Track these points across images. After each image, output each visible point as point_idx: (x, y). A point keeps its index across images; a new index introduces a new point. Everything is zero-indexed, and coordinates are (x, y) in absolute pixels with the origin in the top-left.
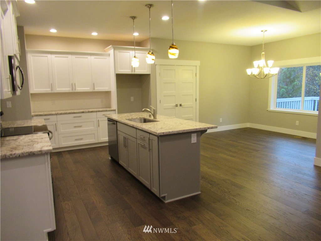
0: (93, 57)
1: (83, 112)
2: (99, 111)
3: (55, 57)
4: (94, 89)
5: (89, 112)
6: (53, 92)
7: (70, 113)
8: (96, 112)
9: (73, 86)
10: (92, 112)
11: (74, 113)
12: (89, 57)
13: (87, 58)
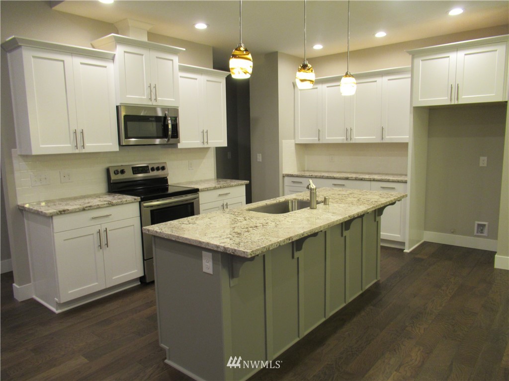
0: (385, 79)
1: (347, 179)
2: (374, 180)
3: (328, 87)
4: (382, 138)
5: (356, 179)
6: (321, 142)
7: (328, 178)
8: (370, 180)
9: (348, 132)
10: (361, 180)
11: (334, 178)
12: (379, 80)
13: (376, 81)
